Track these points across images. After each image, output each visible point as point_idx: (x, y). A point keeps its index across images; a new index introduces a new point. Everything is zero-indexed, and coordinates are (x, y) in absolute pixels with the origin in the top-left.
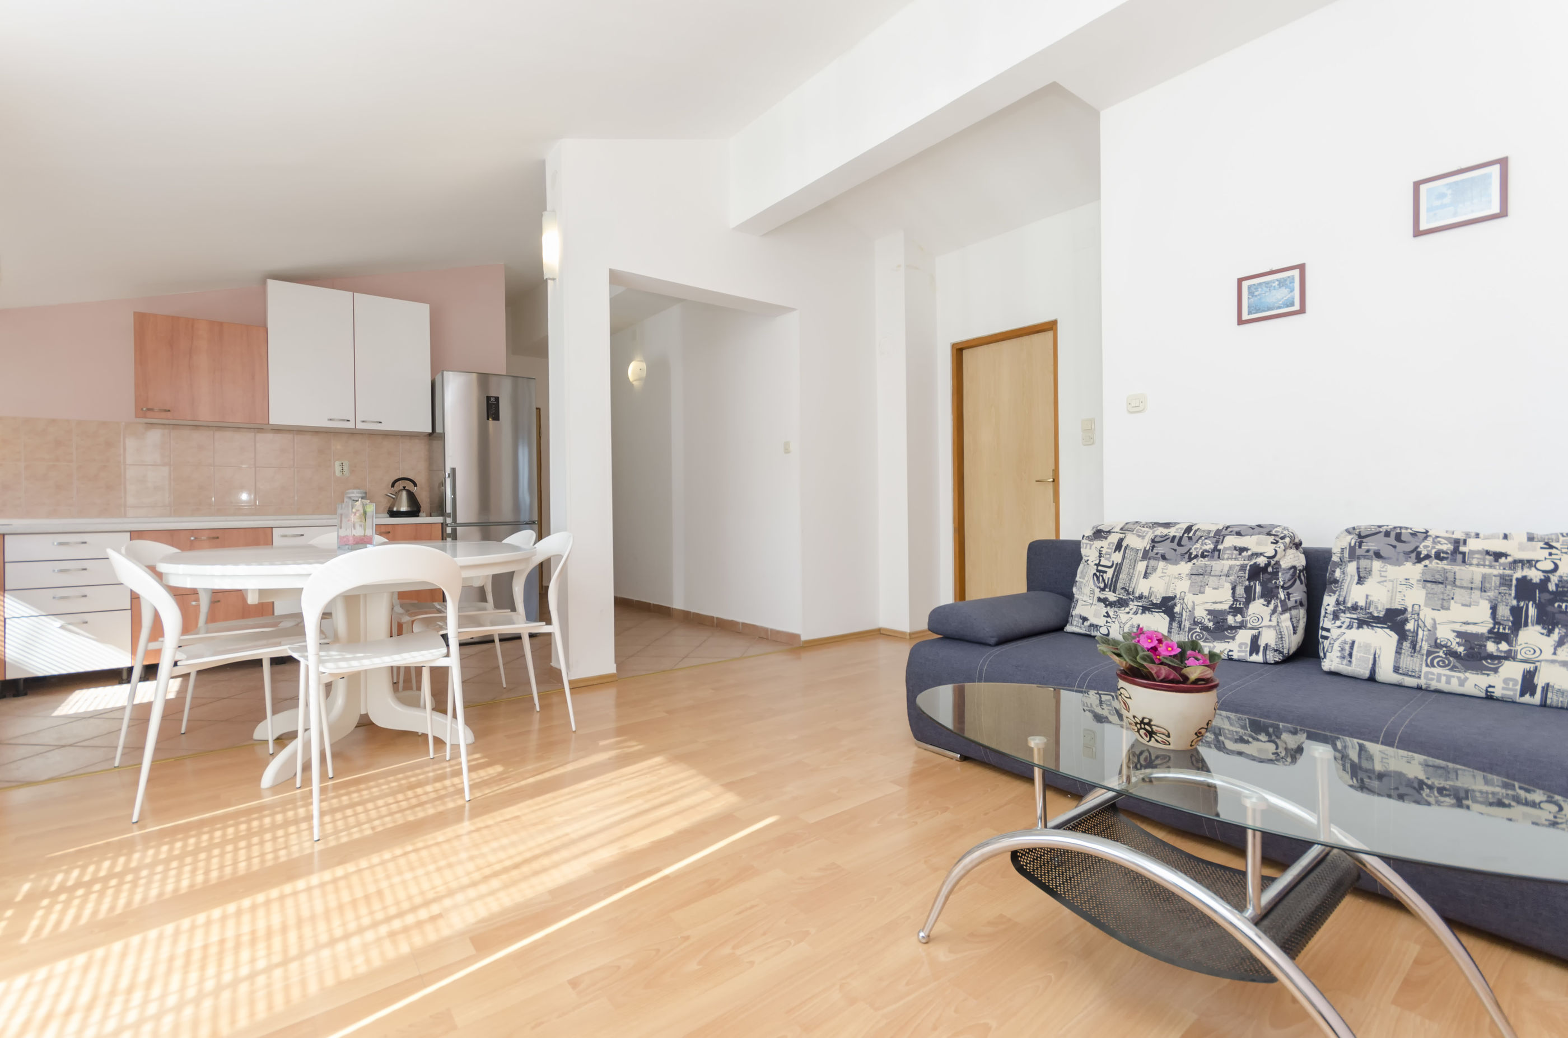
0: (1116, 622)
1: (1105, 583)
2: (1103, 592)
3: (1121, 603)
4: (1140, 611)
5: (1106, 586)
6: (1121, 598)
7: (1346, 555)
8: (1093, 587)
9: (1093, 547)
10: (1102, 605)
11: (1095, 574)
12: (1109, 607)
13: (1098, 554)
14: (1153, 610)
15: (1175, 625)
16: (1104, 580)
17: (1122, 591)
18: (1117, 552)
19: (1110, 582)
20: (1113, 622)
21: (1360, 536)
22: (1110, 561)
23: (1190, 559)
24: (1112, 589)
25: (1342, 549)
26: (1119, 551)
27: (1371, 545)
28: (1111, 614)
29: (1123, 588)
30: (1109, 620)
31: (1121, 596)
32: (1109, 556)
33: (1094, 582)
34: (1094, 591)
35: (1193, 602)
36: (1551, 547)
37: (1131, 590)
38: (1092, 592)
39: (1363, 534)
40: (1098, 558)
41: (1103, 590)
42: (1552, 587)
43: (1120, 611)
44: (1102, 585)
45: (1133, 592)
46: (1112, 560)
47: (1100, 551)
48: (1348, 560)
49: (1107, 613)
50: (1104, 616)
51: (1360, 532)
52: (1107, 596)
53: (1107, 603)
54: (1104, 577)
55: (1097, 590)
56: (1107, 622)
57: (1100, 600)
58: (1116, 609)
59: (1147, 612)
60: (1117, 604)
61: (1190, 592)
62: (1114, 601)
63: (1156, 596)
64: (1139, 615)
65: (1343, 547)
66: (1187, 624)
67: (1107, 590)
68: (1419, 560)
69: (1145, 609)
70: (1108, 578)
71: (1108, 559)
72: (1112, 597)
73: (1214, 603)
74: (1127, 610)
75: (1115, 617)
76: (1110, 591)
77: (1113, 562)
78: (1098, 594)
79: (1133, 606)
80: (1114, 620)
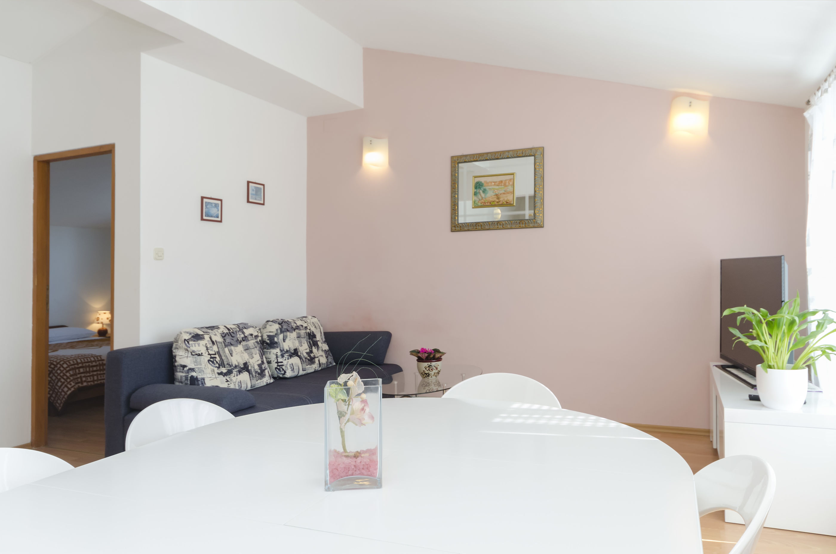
0: (232, 383)
1: (218, 363)
2: (220, 369)
3: (229, 372)
4: (238, 374)
5: (219, 365)
6: (228, 370)
7: (279, 331)
8: (212, 368)
9: (201, 345)
10: (221, 376)
11: (209, 361)
12: (225, 376)
13: (206, 349)
14: (242, 371)
15: (251, 375)
16: (217, 362)
17: (228, 366)
18: (214, 345)
19: (220, 363)
20: (231, 383)
21: (279, 324)
22: (213, 351)
23: (240, 343)
24: (223, 366)
25: (277, 330)
26: (215, 345)
27: (285, 327)
28: (228, 379)
29: (227, 364)
30: (229, 383)
31: (228, 369)
32: (211, 348)
33: (211, 365)
34: (214, 370)
35: (253, 363)
36: (306, 322)
37: (231, 364)
38: (212, 371)
39: (280, 323)
40: (206, 351)
41: (219, 368)
42: (312, 334)
43: (231, 377)
44: (217, 365)
45: (232, 365)
46: (214, 350)
47: (206, 346)
48: (280, 333)
49: (226, 379)
50: (226, 382)
51: (279, 322)
52: (222, 371)
53: (223, 374)
54: (217, 360)
55: (216, 369)
56: (228, 384)
57: (219, 374)
58: (229, 376)
59: (241, 373)
60: (228, 373)
61: (250, 358)
62: (226, 372)
63: (241, 364)
64: (238, 376)
65: (277, 329)
66: (254, 374)
67: (221, 367)
68: (295, 330)
69: (240, 372)
70: (219, 360)
71: (212, 350)
72: (224, 370)
73: (258, 361)
74: (233, 375)
75: (230, 380)
76: (222, 367)
77: (215, 351)
78: (216, 370)
79: (235, 372)
80: (231, 382)
